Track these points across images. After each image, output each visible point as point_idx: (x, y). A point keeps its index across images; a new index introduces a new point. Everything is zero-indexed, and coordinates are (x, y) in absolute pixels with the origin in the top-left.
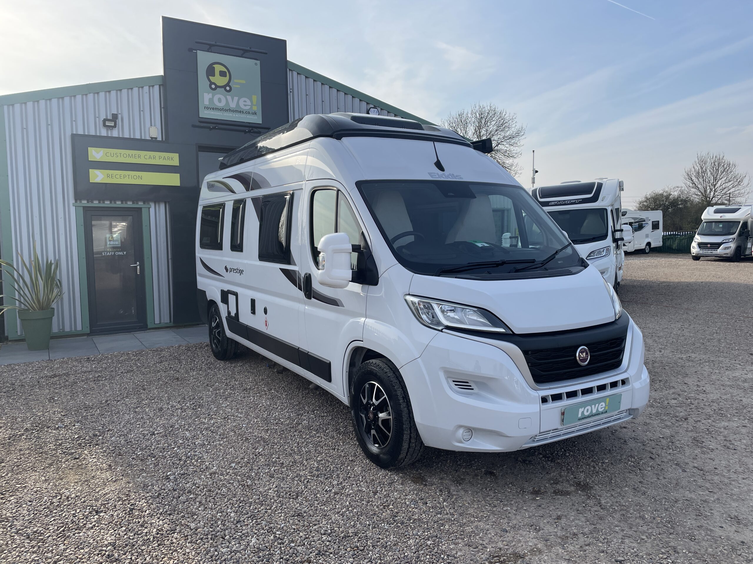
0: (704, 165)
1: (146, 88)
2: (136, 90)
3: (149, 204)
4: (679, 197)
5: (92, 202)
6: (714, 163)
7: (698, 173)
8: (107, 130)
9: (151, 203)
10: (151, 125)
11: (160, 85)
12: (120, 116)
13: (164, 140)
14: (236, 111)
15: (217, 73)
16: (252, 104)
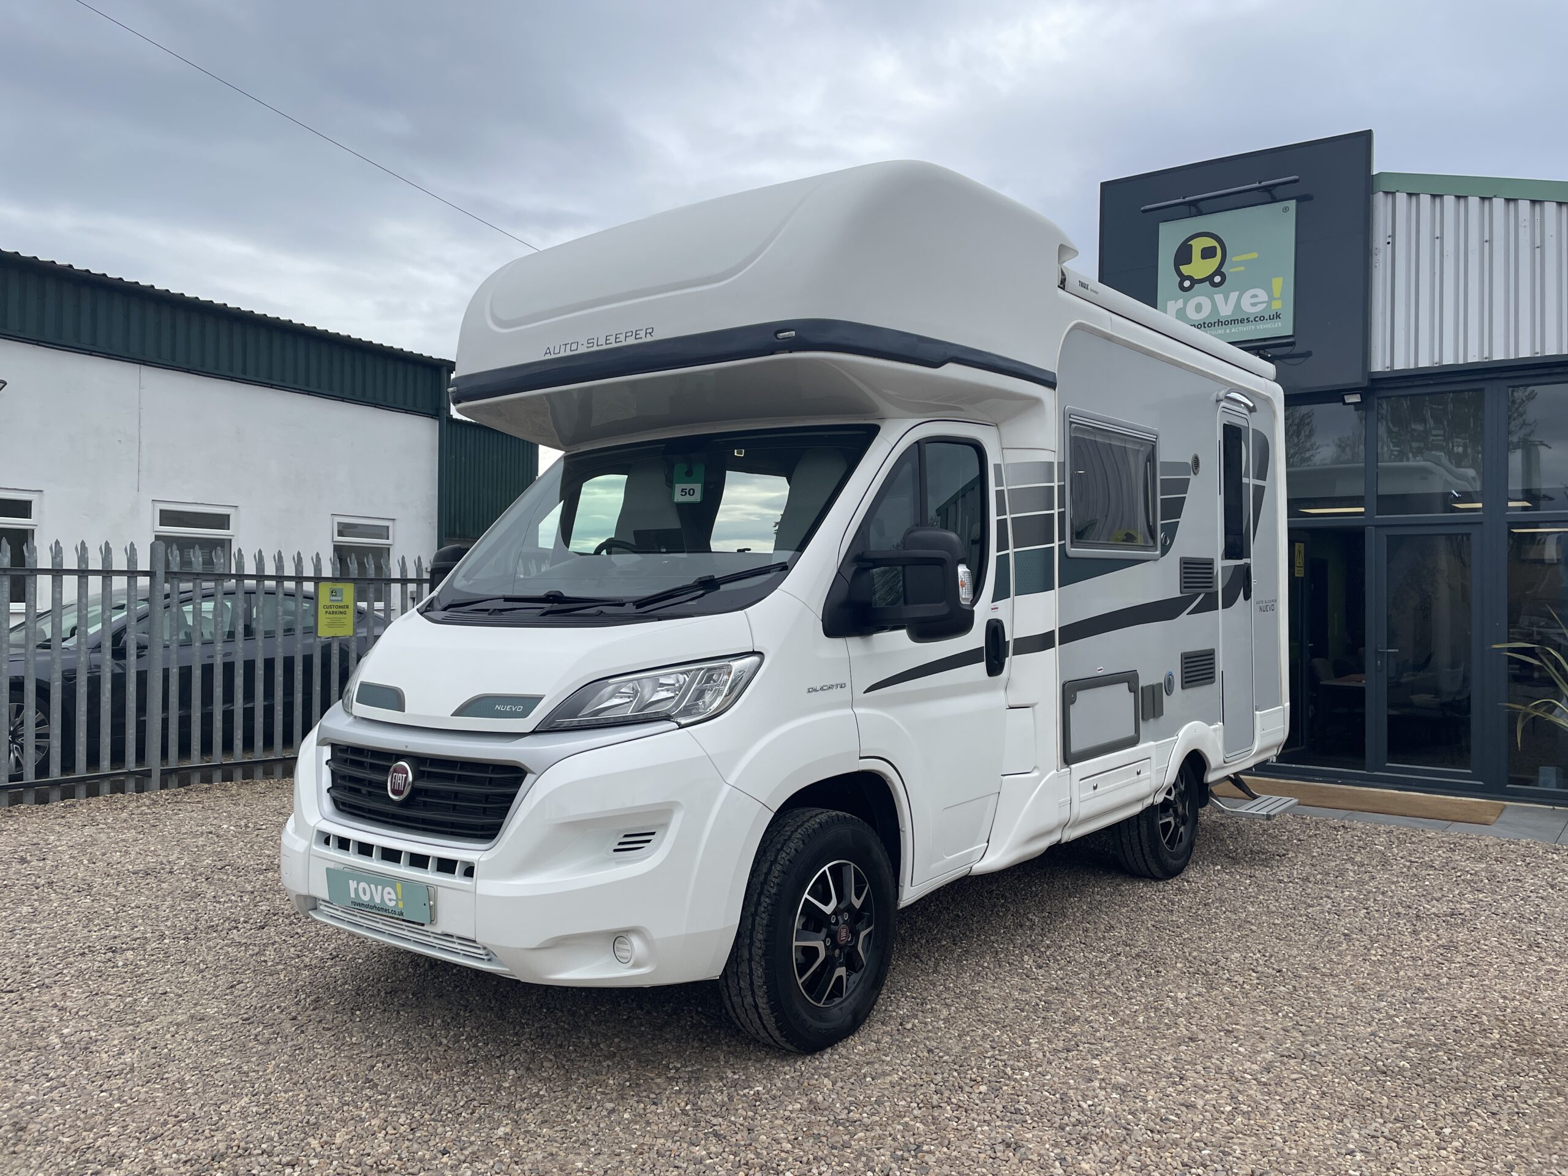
14: (1234, 321)
15: (1196, 254)
16: (1271, 298)
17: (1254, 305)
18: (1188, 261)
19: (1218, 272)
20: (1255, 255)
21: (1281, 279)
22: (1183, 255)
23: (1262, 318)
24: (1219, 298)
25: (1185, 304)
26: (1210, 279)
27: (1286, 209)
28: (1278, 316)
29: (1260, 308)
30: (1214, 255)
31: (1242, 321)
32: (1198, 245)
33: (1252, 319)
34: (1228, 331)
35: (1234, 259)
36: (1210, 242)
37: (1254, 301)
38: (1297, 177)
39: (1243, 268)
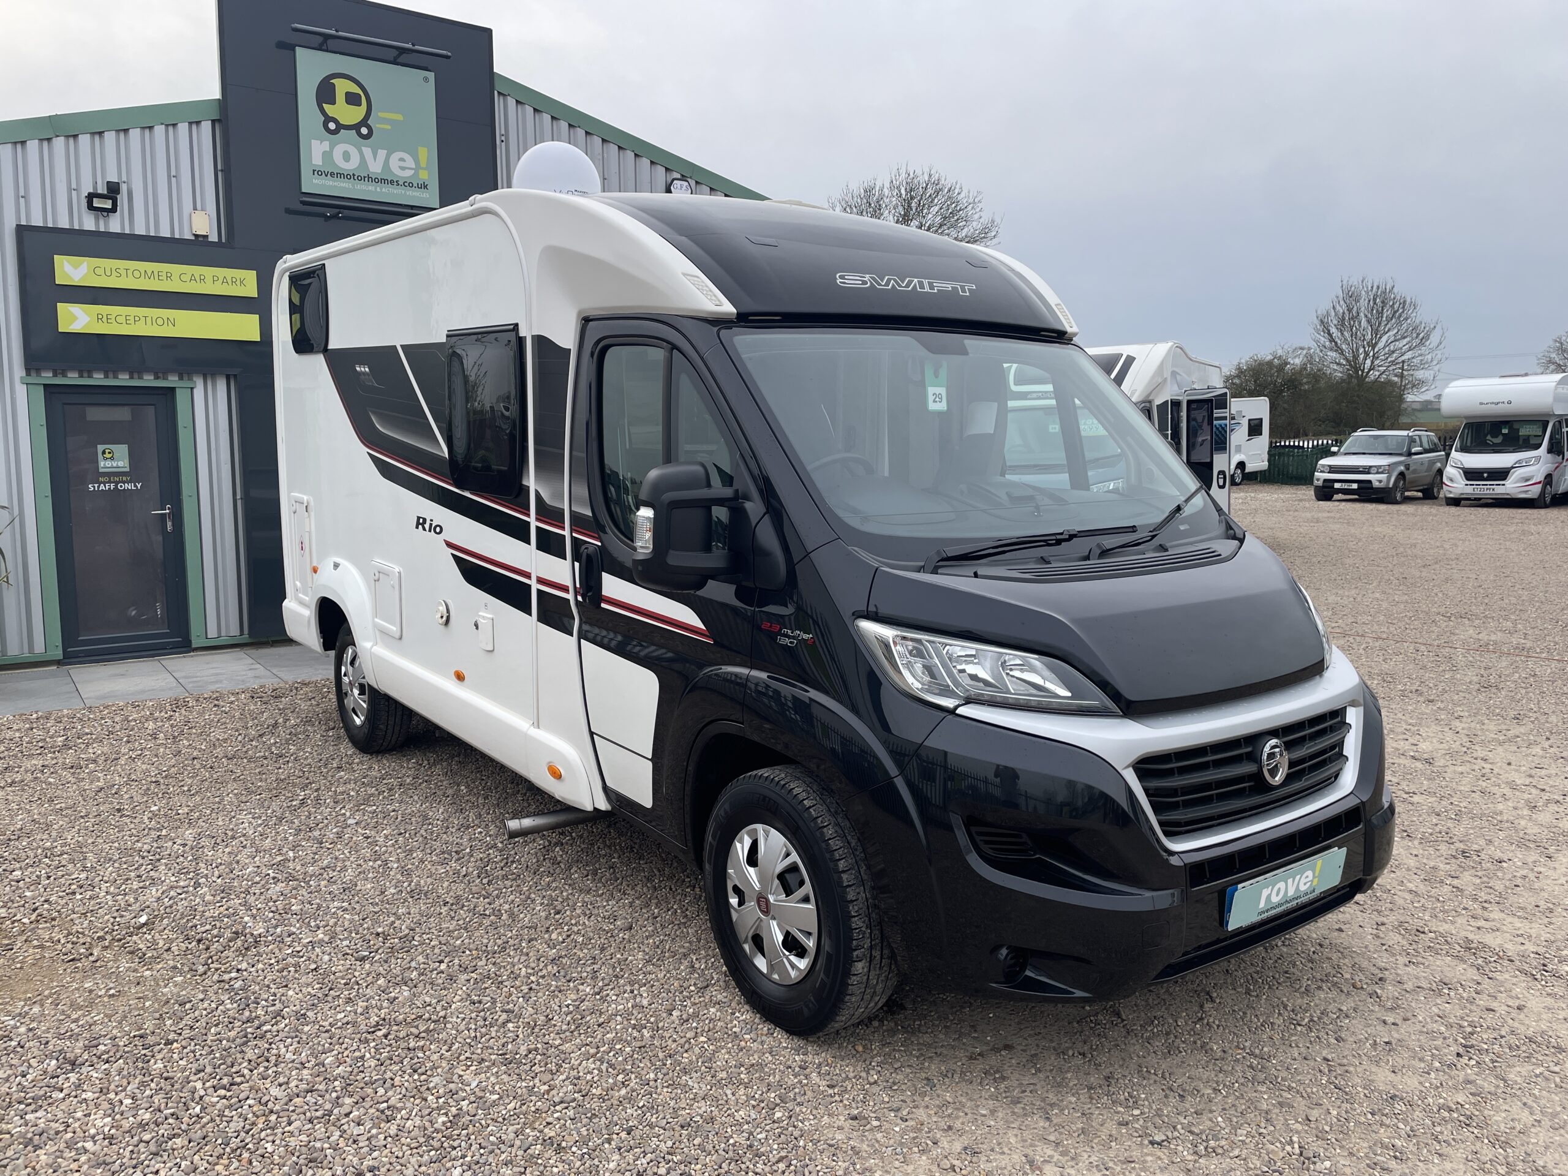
0: (1354, 303)
1: (183, 127)
2: (159, 130)
3: (190, 379)
4: (1303, 368)
5: (65, 376)
6: (1375, 300)
7: (1343, 319)
8: (97, 218)
9: (194, 379)
10: (195, 209)
11: (213, 121)
12: (124, 188)
13: (224, 241)
14: (383, 181)
15: (340, 97)
16: (418, 167)
17: (403, 168)
18: (333, 102)
19: (364, 122)
20: (400, 117)
21: (426, 149)
22: (325, 93)
23: (411, 185)
24: (367, 152)
25: (332, 147)
26: (356, 127)
27: (426, 79)
28: (426, 187)
29: (408, 173)
30: (360, 105)
31: (392, 182)
32: (342, 87)
33: (401, 183)
34: (378, 190)
35: (380, 114)
36: (356, 90)
37: (402, 165)
38: (449, 54)
39: (389, 127)
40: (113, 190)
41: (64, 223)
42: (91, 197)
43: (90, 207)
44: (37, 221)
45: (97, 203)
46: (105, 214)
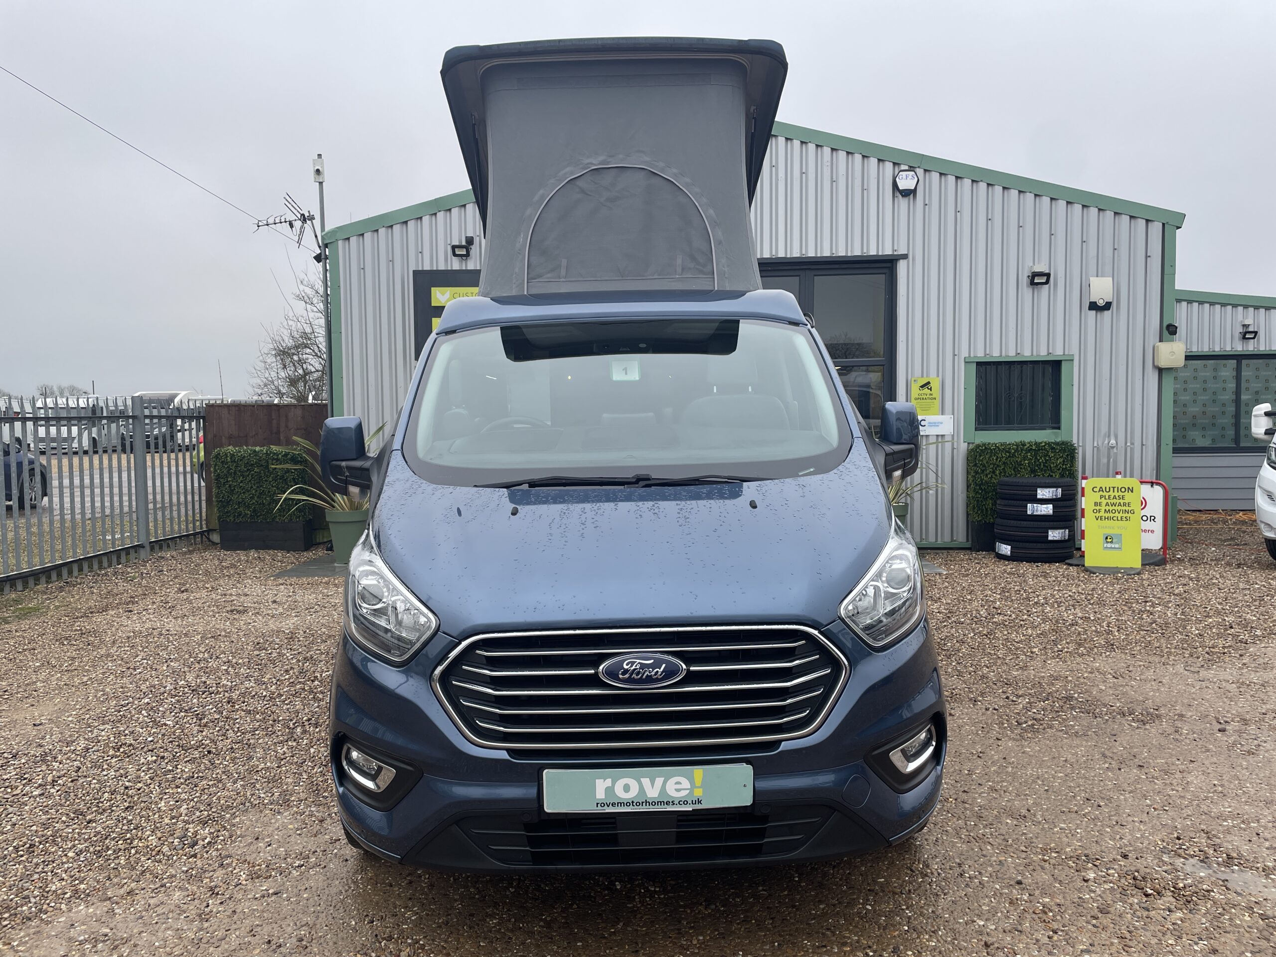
8: (461, 262)
40: (470, 241)
41: (442, 267)
42: (454, 248)
43: (455, 255)
44: (427, 267)
45: (458, 252)
46: (464, 258)
